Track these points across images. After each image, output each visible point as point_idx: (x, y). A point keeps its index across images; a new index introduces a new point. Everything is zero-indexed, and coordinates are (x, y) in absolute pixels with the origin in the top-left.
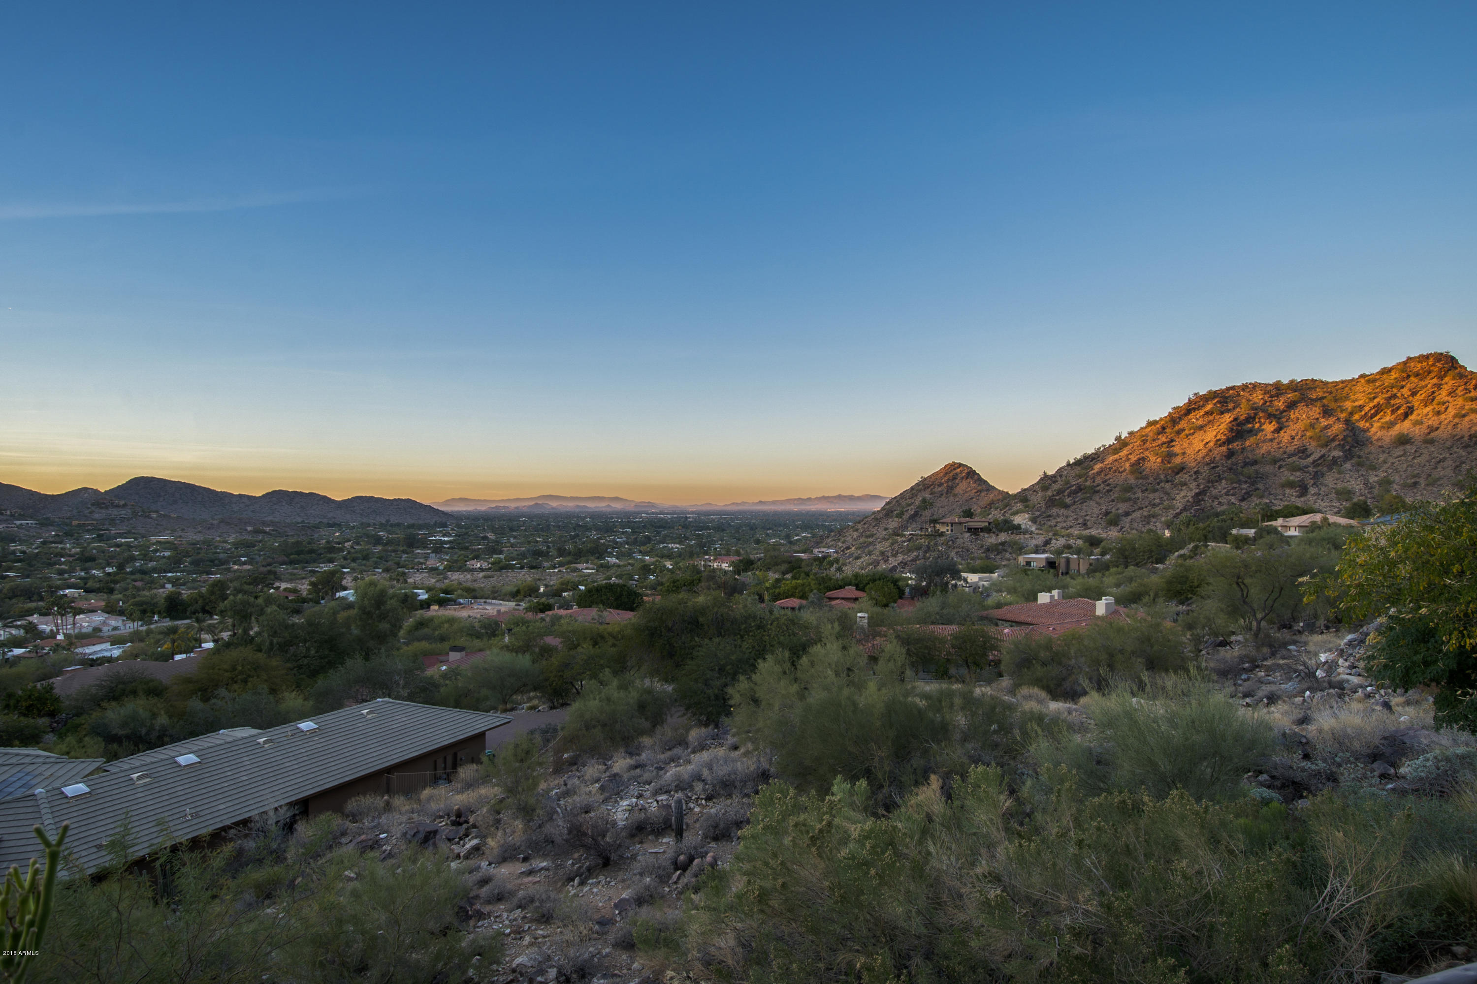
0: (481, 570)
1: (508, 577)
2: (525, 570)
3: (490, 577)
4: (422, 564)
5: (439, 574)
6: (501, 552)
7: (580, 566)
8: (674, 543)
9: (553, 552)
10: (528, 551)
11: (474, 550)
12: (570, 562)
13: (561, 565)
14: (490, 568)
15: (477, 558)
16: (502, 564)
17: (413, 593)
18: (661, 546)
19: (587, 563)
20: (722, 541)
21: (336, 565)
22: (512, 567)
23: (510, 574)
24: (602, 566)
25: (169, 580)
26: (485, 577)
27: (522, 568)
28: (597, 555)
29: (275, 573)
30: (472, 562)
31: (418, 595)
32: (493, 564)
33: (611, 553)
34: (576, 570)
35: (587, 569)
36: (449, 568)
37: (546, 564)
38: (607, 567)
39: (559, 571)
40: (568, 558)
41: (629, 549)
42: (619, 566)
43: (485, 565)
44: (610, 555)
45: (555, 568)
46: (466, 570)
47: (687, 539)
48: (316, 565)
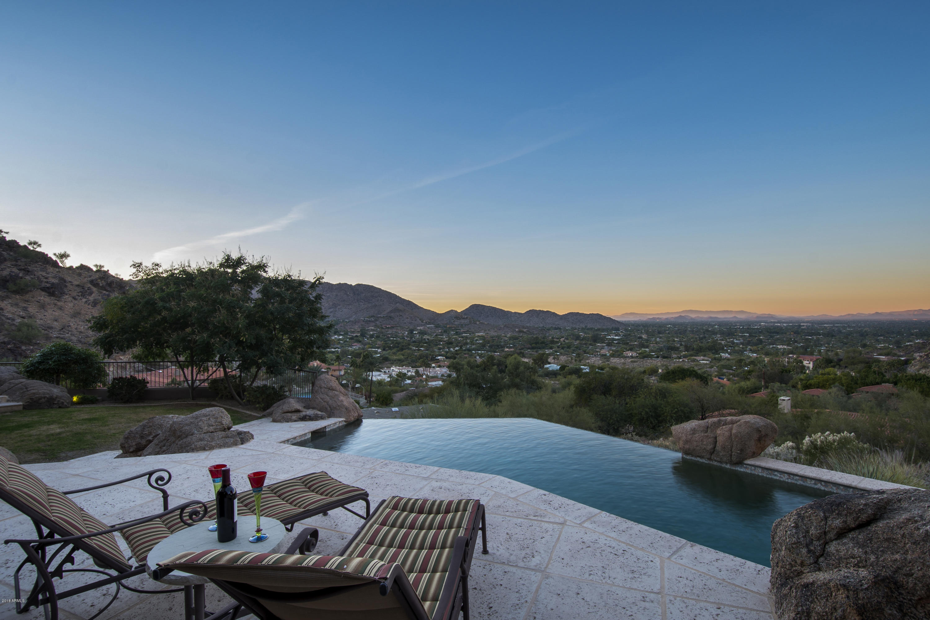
0: (632, 357)
1: (646, 362)
2: (660, 359)
3: (635, 362)
4: (597, 352)
5: (605, 359)
6: (647, 347)
7: (698, 358)
8: (783, 345)
9: (682, 348)
10: (664, 346)
11: (631, 345)
12: (692, 355)
13: (685, 356)
14: (637, 357)
15: (631, 350)
16: (645, 354)
17: (580, 367)
18: (771, 346)
19: (704, 356)
20: (829, 344)
22: (651, 357)
23: (649, 361)
24: (715, 359)
25: (478, 355)
26: (632, 362)
27: (658, 357)
28: (713, 351)
29: (523, 353)
30: (627, 352)
31: (582, 369)
32: (639, 354)
33: (727, 350)
34: (694, 361)
35: (703, 360)
36: (613, 356)
37: (674, 356)
38: (720, 359)
39: (683, 361)
40: (691, 352)
41: (743, 348)
42: (728, 360)
43: (634, 354)
45: (680, 358)
46: (622, 357)
47: (796, 342)
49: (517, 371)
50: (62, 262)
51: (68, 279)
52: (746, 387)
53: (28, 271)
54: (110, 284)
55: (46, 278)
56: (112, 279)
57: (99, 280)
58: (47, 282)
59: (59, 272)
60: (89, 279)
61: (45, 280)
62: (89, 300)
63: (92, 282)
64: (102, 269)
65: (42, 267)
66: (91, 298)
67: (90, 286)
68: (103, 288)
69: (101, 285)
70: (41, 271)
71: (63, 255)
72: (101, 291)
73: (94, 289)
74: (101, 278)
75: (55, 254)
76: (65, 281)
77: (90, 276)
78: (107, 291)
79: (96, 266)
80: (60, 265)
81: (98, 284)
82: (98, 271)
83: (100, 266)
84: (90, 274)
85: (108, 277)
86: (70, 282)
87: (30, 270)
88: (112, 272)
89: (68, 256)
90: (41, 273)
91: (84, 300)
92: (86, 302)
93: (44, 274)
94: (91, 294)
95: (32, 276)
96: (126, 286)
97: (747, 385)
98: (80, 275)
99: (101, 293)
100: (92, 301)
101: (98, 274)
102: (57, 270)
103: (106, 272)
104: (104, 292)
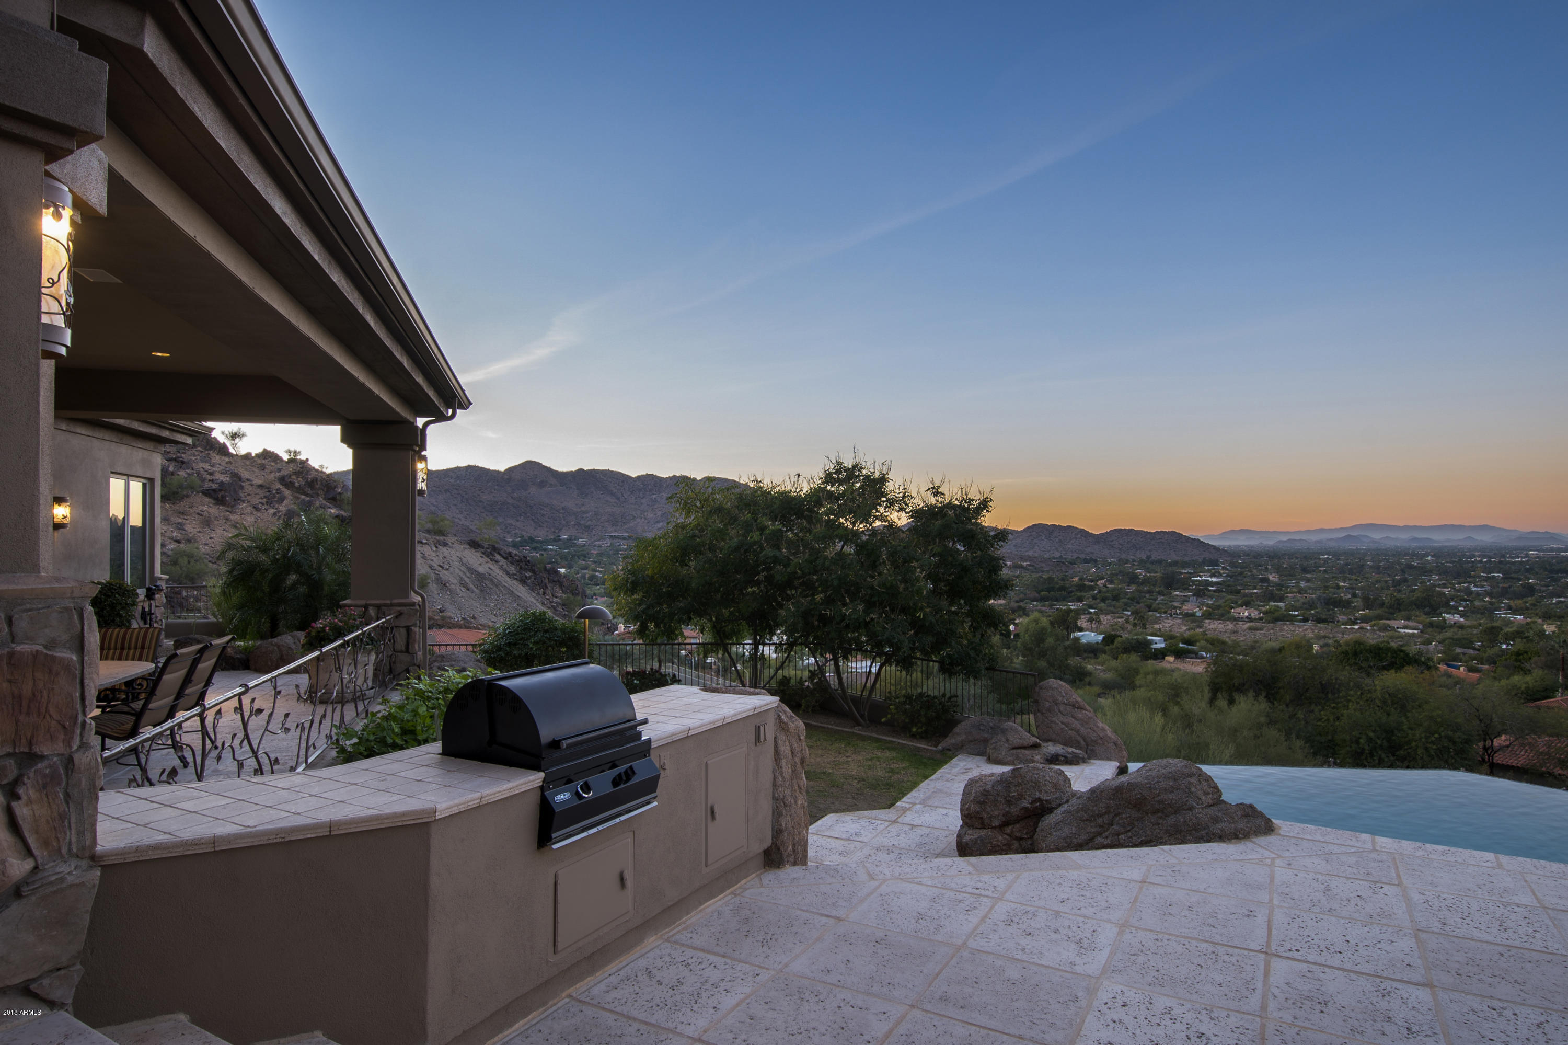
0: (1249, 619)
1: (1282, 630)
2: (1310, 623)
3: (1256, 629)
4: (1176, 608)
5: (1193, 622)
6: (1281, 599)
7: (1393, 623)
9: (1357, 603)
10: (1319, 598)
11: (1245, 595)
12: (1380, 617)
13: (1365, 619)
14: (1261, 619)
15: (1247, 604)
16: (1277, 614)
17: (1146, 639)
19: (1408, 619)
21: (1084, 605)
22: (1292, 619)
23: (1287, 627)
24: (1431, 625)
26: (1250, 629)
27: (1305, 620)
28: (1427, 609)
30: (1239, 610)
31: (1151, 642)
32: (1265, 613)
34: (1385, 628)
35: (1405, 627)
36: (1208, 616)
37: (1342, 618)
38: (1443, 626)
39: (1361, 628)
40: (1379, 612)
41: (1491, 603)
42: (1461, 627)
43: (1255, 614)
44: (1455, 610)
45: (1356, 623)
46: (1229, 619)
48: (1065, 603)
49: (1041, 645)
50: (234, 446)
51: (245, 474)
52: (1524, 686)
53: (183, 462)
54: (311, 484)
55: (211, 474)
56: (313, 474)
57: (294, 477)
58: (212, 481)
59: (230, 462)
60: (278, 474)
61: (209, 477)
62: (279, 512)
63: (282, 480)
64: (298, 457)
65: (203, 454)
66: (283, 508)
67: (280, 486)
68: (300, 490)
69: (297, 484)
70: (202, 461)
71: (236, 434)
72: (297, 495)
73: (287, 492)
74: (298, 473)
75: (223, 433)
76: (240, 479)
77: (279, 470)
78: (307, 495)
79: (289, 452)
80: (232, 451)
81: (292, 483)
82: (291, 461)
83: (295, 452)
84: (279, 466)
85: (308, 472)
86: (248, 480)
87: (185, 460)
88: (314, 463)
89: (243, 435)
90: (202, 465)
91: (272, 511)
92: (275, 514)
93: (207, 466)
94: (282, 500)
95: (188, 471)
96: (335, 487)
97: (1527, 683)
98: (262, 467)
99: (298, 498)
100: (284, 512)
101: (291, 465)
102: (227, 460)
103: (304, 463)
104: (303, 497)
